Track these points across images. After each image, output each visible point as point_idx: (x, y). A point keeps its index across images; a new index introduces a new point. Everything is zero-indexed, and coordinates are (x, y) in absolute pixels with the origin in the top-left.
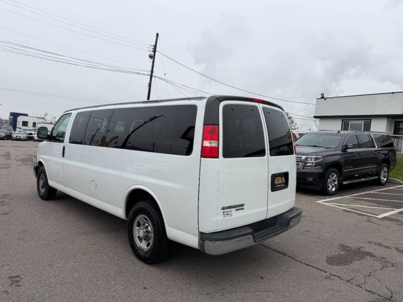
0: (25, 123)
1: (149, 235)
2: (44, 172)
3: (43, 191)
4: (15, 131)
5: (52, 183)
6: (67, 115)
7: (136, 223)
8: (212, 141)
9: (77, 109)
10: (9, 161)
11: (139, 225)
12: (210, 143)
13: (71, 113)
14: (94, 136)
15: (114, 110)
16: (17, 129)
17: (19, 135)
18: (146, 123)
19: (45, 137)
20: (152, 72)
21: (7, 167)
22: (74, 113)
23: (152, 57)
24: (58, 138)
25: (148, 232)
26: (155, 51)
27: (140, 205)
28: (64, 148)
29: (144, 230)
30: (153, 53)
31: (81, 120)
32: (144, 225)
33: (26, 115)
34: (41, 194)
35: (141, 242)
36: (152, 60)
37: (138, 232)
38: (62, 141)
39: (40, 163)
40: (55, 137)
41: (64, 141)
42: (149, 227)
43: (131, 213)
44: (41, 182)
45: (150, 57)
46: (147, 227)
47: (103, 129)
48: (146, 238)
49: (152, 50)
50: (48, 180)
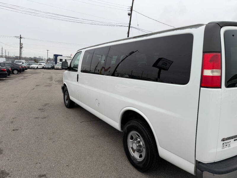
0: (61, 60)
1: (141, 149)
2: (67, 90)
3: (67, 102)
4: (56, 64)
5: (72, 98)
6: (79, 53)
7: (129, 137)
8: (214, 70)
9: (85, 48)
10: (51, 82)
11: (132, 138)
12: (212, 72)
13: (81, 52)
14: (97, 66)
15: (110, 47)
16: (57, 63)
17: (58, 67)
18: (127, 56)
19: (66, 68)
20: (130, 24)
21: (50, 85)
22: (83, 51)
23: (130, 15)
24: (74, 68)
25: (140, 146)
26: (131, 10)
27: (133, 123)
28: (78, 75)
29: (137, 145)
30: (130, 12)
31: (88, 56)
32: (137, 140)
33: (62, 56)
34: (66, 104)
35: (134, 152)
36: (130, 17)
37: (132, 145)
38: (77, 71)
39: (65, 84)
40: (72, 68)
41: (77, 70)
42: (141, 142)
43: (126, 128)
44: (66, 97)
45: (129, 14)
46: (139, 142)
47: (103, 62)
48: (139, 151)
49: (130, 10)
50: (70, 96)
